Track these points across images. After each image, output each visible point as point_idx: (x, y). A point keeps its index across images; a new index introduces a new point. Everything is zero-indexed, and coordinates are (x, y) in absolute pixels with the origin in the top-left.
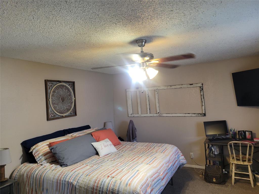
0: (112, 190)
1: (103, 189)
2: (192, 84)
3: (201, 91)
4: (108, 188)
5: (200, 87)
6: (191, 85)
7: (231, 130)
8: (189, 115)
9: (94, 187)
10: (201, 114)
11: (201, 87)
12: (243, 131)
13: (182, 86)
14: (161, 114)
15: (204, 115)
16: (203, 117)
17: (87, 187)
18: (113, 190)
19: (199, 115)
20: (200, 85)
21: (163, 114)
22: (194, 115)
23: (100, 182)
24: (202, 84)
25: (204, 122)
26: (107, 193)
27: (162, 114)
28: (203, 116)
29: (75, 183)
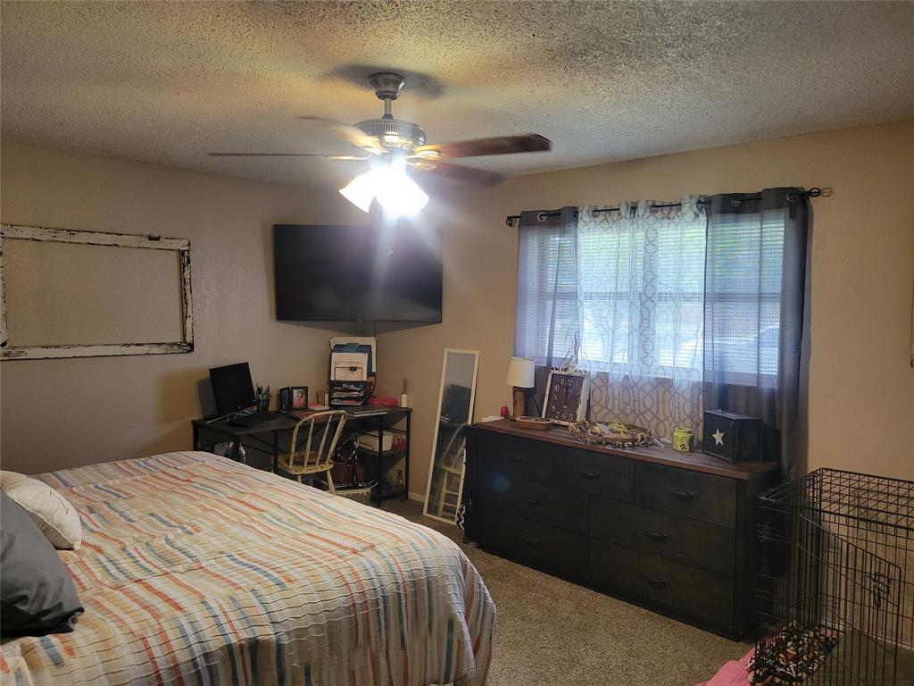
0: (409, 577)
1: (383, 591)
2: (157, 239)
3: (184, 266)
4: (395, 578)
5: (184, 251)
6: (153, 242)
7: (260, 390)
8: (139, 350)
9: (353, 600)
10: (179, 345)
11: (186, 253)
12: (288, 388)
13: (120, 240)
14: (15, 351)
15: (189, 349)
16: (187, 355)
17: (327, 617)
18: (413, 576)
19: (176, 347)
20: (182, 245)
21: (26, 350)
22: (155, 350)
23: (362, 576)
24: (189, 244)
25: (210, 370)
26: (399, 594)
27: (25, 347)
28: (189, 351)
29: (267, 633)
